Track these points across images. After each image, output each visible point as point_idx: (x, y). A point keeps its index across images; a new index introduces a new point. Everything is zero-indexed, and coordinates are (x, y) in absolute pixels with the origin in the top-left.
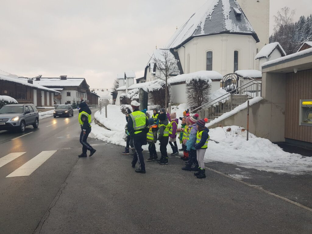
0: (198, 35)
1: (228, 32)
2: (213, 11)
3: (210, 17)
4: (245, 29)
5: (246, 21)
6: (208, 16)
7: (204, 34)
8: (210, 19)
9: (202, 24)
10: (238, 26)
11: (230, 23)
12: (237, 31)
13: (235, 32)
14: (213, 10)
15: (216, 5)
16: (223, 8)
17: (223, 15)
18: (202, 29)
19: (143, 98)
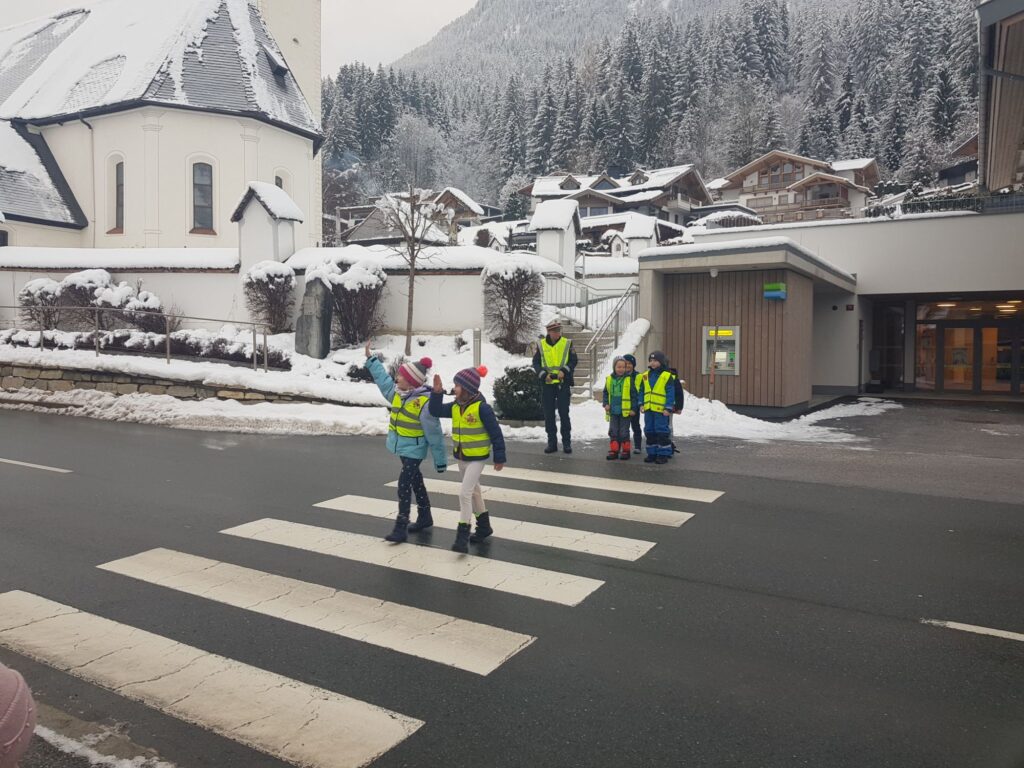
0: (165, 101)
1: (261, 117)
2: (206, 37)
3: (200, 51)
4: (302, 119)
5: (299, 94)
6: (189, 46)
7: (185, 102)
8: (201, 59)
9: (172, 65)
10: (283, 105)
11: (265, 90)
12: (284, 121)
13: (281, 122)
14: (205, 34)
15: (210, 18)
16: (238, 38)
17: (240, 59)
18: (178, 85)
19: (322, 311)
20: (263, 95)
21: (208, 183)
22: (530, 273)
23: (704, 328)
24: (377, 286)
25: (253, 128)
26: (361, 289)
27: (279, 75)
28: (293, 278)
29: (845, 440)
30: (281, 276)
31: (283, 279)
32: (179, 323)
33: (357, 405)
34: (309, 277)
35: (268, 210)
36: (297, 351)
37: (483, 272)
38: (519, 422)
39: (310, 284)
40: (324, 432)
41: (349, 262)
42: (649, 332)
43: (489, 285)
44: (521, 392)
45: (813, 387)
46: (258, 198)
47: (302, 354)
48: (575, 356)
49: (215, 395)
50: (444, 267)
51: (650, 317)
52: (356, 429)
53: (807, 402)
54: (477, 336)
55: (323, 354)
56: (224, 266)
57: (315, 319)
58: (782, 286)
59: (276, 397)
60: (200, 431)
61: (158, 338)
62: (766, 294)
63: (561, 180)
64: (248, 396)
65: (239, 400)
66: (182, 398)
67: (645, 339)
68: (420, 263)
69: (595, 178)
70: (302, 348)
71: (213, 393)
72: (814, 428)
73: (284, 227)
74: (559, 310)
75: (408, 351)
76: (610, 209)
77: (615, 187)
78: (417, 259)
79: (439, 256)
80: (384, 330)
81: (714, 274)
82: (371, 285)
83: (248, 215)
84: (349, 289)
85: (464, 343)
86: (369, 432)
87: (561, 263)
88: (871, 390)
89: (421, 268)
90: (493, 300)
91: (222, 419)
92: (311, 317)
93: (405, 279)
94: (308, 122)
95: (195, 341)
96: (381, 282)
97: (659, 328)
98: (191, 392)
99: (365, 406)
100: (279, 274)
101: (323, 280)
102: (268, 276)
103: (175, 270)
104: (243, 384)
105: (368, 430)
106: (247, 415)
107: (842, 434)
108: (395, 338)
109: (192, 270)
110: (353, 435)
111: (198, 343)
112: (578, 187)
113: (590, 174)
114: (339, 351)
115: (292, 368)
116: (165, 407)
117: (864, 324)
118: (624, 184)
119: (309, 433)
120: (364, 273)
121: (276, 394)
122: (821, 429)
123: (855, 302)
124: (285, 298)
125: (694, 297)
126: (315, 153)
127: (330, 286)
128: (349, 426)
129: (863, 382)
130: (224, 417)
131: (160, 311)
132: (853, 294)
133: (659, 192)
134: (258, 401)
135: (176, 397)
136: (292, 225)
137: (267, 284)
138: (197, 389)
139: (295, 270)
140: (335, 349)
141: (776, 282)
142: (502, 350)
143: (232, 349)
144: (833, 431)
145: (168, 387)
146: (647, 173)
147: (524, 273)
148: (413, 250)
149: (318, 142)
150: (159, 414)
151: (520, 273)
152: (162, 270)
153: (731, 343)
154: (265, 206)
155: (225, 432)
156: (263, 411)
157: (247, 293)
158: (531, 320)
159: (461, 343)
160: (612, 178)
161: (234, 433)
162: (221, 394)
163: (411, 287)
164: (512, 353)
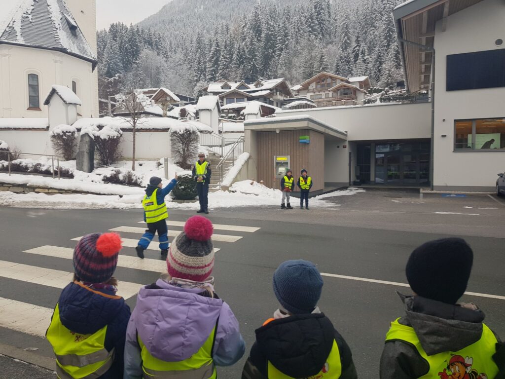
1: (64, 51)
2: (33, 9)
3: (30, 17)
4: (85, 52)
5: (84, 40)
6: (24, 14)
7: (23, 43)
9: (15, 23)
10: (75, 45)
12: (76, 53)
14: (33, 7)
16: (51, 10)
17: (52, 21)
18: (19, 34)
19: (89, 150)
20: (65, 39)
21: (36, 84)
22: (192, 131)
23: (275, 157)
24: (117, 137)
25: (60, 56)
26: (109, 138)
27: (73, 29)
28: (76, 133)
29: (330, 206)
30: (69, 132)
31: (71, 134)
32: (18, 155)
33: (104, 194)
34: (82, 132)
35: (63, 99)
36: (77, 169)
37: (170, 130)
38: (182, 201)
39: (83, 136)
40: (87, 208)
41: (103, 125)
42: (249, 158)
43: (173, 137)
44: (183, 187)
45: (325, 183)
46: (57, 93)
47: (80, 170)
48: (210, 170)
49: (34, 191)
50: (151, 128)
51: (250, 152)
52: (103, 206)
53: (322, 190)
54: (166, 161)
55: (91, 170)
56: (41, 128)
57: (85, 153)
58: (307, 137)
59: (64, 192)
60: (25, 208)
61: (6, 163)
62: (300, 141)
63: (222, 84)
64: (50, 191)
65: (46, 193)
66: (17, 193)
67: (247, 162)
68: (138, 126)
69: (238, 84)
70: (80, 167)
71: (33, 190)
72: (320, 201)
73: (71, 108)
74: (209, 148)
75: (133, 169)
76: (246, 99)
77: (248, 89)
78: (136, 124)
79: (147, 123)
80: (121, 158)
81: (278, 132)
82: (114, 136)
83: (52, 102)
84: (102, 138)
85: (161, 164)
86: (109, 207)
87: (211, 126)
88: (355, 184)
89: (140, 128)
90: (175, 144)
91: (36, 203)
92: (83, 152)
93: (131, 133)
94: (89, 53)
95: (25, 164)
96: (119, 135)
97: (254, 156)
98: (21, 189)
99: (108, 195)
100: (68, 131)
101: (89, 134)
102: (63, 132)
103: (15, 129)
104: (47, 185)
105: (109, 206)
106: (49, 200)
107: (330, 203)
108: (127, 162)
109: (25, 129)
110: (101, 209)
111: (26, 166)
112: (230, 88)
113: (236, 82)
114: (99, 169)
115: (75, 177)
116: (8, 197)
117: (352, 154)
118: (252, 87)
119: (80, 208)
120: (110, 131)
121: (64, 190)
122: (323, 201)
123: (347, 144)
124: (72, 143)
125: (270, 142)
126: (93, 69)
127: (93, 137)
128: (99, 204)
129: (352, 181)
130: (37, 202)
131: (8, 150)
132: (346, 140)
133: (269, 91)
134: (55, 193)
135: (14, 192)
136: (76, 107)
137: (62, 136)
138: (24, 188)
139: (77, 129)
140: (97, 168)
141: (305, 135)
142: (180, 168)
143: (44, 169)
144: (327, 202)
145: (9, 187)
146: (263, 82)
147: (189, 131)
148: (134, 119)
149: (94, 64)
150: (5, 201)
151: (187, 131)
152: (9, 129)
153: (287, 163)
154: (61, 97)
155: (37, 209)
156: (58, 198)
157: (53, 141)
158: (194, 153)
159: (159, 164)
160: (246, 84)
161: (42, 209)
162: (36, 190)
163: (134, 137)
164: (185, 169)
